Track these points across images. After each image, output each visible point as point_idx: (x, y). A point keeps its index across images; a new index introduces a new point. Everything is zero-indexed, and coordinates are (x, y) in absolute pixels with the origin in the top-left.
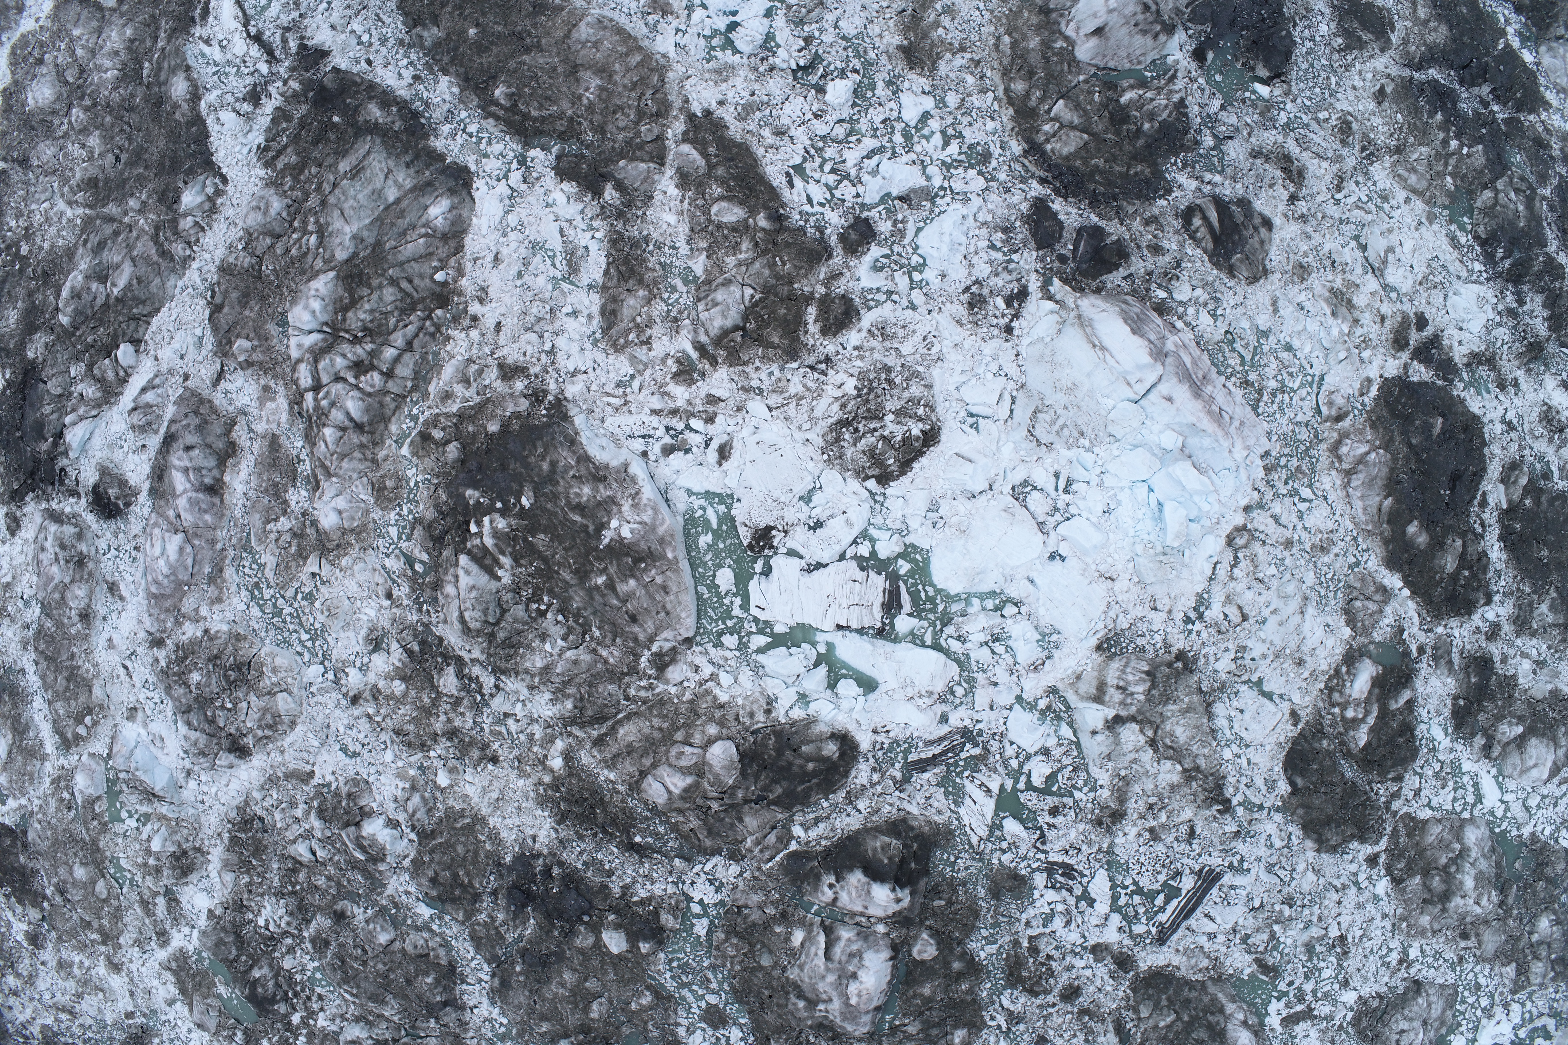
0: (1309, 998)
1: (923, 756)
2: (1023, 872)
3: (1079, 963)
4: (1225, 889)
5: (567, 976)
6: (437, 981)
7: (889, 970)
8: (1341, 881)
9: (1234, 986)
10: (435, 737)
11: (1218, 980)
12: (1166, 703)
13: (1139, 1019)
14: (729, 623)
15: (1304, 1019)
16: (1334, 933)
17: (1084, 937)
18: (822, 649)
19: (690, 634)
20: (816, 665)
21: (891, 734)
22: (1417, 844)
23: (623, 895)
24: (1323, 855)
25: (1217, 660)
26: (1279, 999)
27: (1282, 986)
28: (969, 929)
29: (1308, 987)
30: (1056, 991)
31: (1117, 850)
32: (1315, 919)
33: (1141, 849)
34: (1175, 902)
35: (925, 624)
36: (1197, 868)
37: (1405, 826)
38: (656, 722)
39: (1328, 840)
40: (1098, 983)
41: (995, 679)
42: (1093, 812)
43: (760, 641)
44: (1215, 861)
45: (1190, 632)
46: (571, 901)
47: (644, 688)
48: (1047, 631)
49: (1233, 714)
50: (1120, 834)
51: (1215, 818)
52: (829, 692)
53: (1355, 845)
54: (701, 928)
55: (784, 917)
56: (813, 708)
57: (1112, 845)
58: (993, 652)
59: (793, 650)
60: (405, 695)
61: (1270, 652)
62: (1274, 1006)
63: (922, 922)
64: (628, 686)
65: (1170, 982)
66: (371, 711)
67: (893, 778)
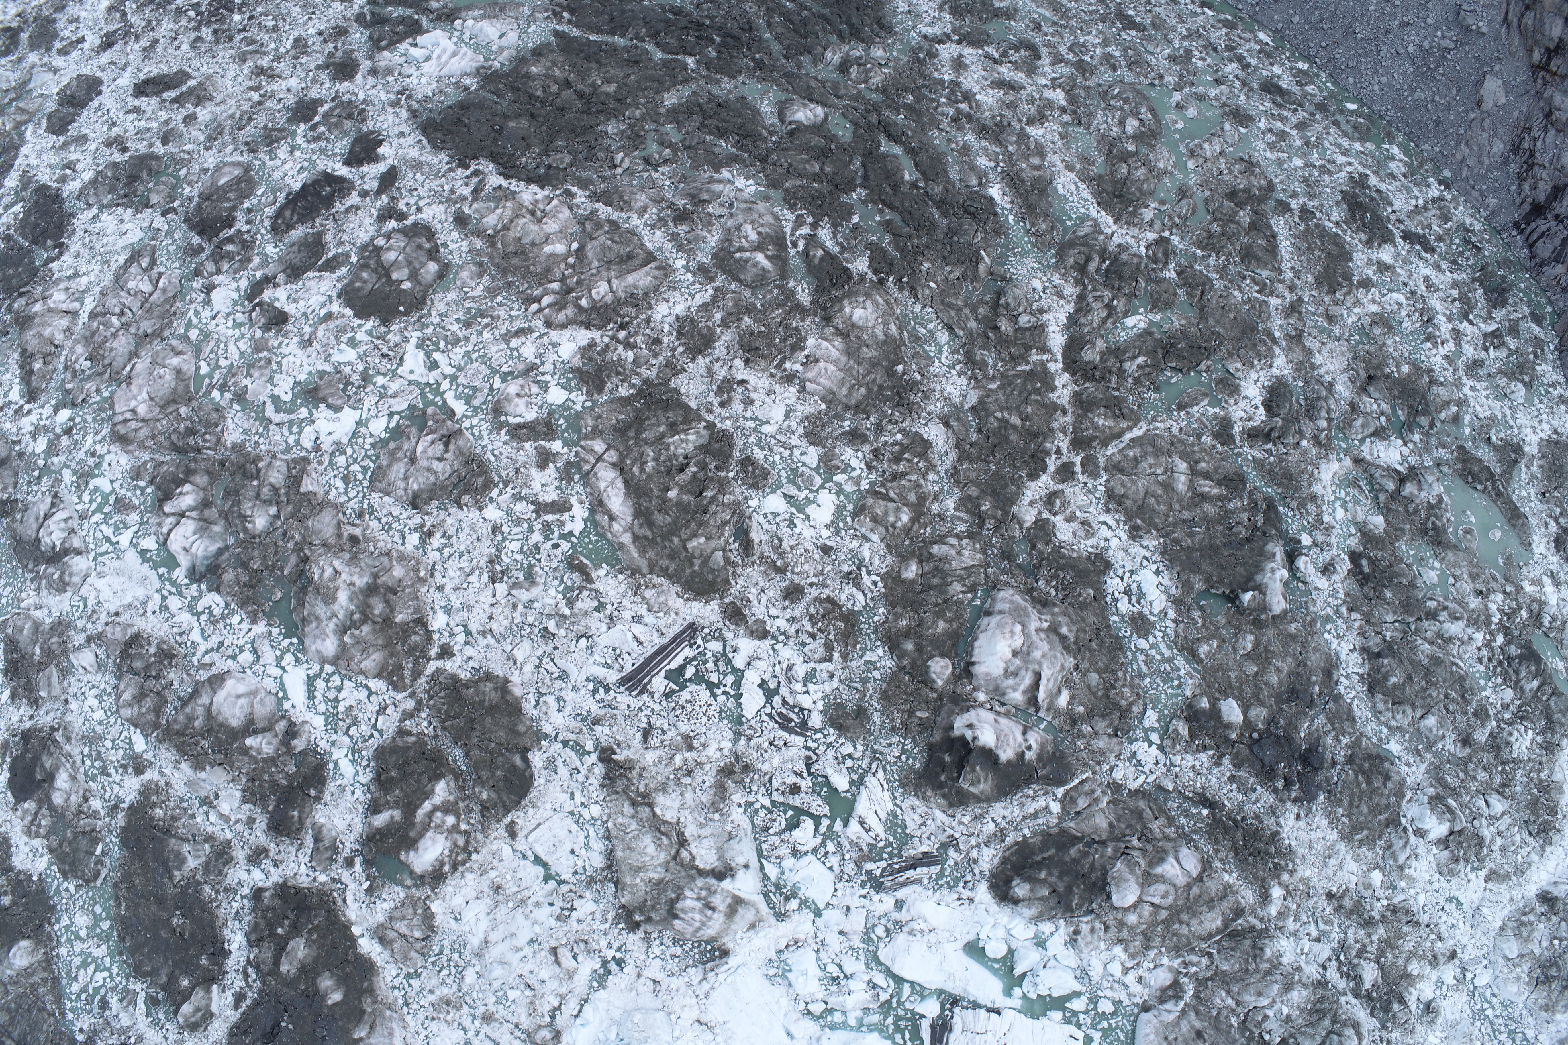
0: (537, 526)
1: (925, 870)
2: (832, 731)
3: (781, 623)
4: (617, 666)
5: (1274, 679)
6: (1386, 678)
7: (976, 651)
8: (485, 642)
9: (618, 561)
10: (1384, 919)
11: (635, 571)
12: (660, 882)
13: (724, 550)
14: (1105, 1024)
15: (546, 505)
16: (502, 588)
17: (774, 650)
18: (1017, 991)
19: (1144, 1016)
20: (1024, 975)
21: (956, 896)
22: (392, 655)
23: (1222, 756)
24: (502, 674)
25: (593, 913)
26: (571, 533)
27: (565, 546)
28: (893, 679)
29: (536, 537)
30: (808, 598)
31: (730, 735)
32: (520, 607)
33: (704, 730)
34: (674, 665)
35: (908, 1005)
36: (645, 696)
37: (402, 678)
38: (1184, 930)
39: (496, 689)
40: (764, 599)
41: (842, 938)
42: (752, 780)
43: (1077, 1005)
44: (624, 699)
45: (619, 949)
46: (1269, 753)
47: (1193, 965)
48: (779, 980)
49: (583, 851)
50: (726, 752)
51: (619, 745)
52: (1013, 947)
53: (464, 675)
54: (1151, 718)
55: (1074, 720)
56: (1031, 932)
57: (735, 741)
58: (840, 967)
59: (1045, 993)
60: (1408, 960)
61: (530, 908)
62: (577, 527)
63: (940, 697)
64: (1208, 967)
65: (687, 581)
66: (1439, 944)
67: (958, 850)
